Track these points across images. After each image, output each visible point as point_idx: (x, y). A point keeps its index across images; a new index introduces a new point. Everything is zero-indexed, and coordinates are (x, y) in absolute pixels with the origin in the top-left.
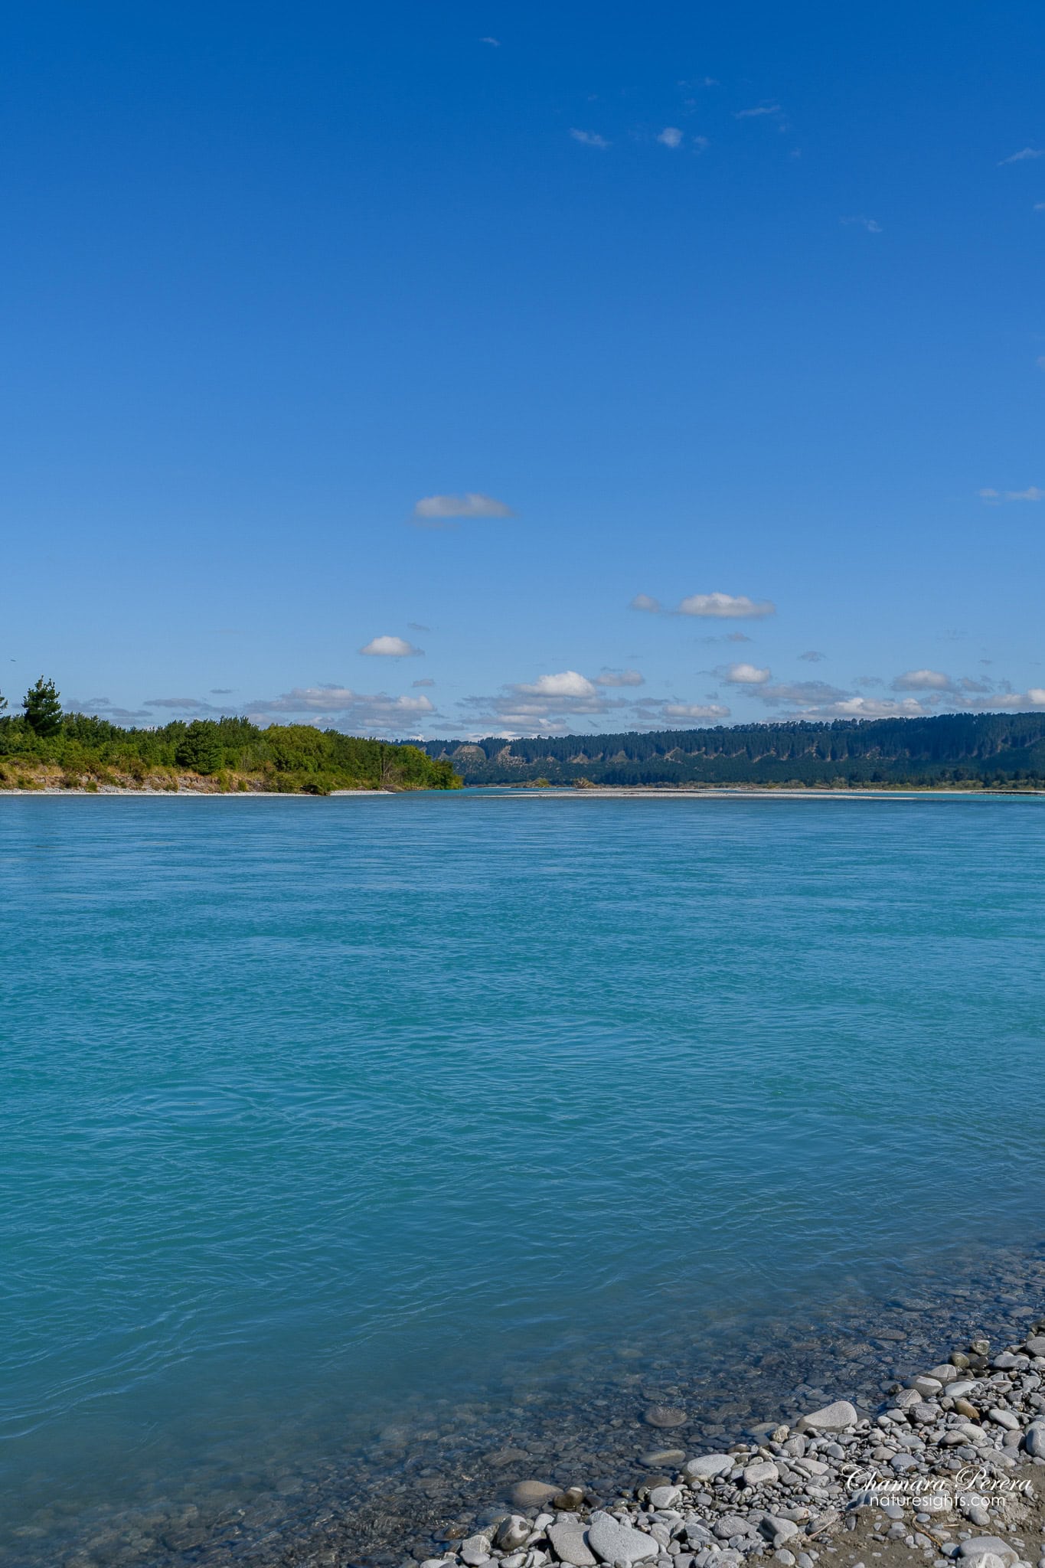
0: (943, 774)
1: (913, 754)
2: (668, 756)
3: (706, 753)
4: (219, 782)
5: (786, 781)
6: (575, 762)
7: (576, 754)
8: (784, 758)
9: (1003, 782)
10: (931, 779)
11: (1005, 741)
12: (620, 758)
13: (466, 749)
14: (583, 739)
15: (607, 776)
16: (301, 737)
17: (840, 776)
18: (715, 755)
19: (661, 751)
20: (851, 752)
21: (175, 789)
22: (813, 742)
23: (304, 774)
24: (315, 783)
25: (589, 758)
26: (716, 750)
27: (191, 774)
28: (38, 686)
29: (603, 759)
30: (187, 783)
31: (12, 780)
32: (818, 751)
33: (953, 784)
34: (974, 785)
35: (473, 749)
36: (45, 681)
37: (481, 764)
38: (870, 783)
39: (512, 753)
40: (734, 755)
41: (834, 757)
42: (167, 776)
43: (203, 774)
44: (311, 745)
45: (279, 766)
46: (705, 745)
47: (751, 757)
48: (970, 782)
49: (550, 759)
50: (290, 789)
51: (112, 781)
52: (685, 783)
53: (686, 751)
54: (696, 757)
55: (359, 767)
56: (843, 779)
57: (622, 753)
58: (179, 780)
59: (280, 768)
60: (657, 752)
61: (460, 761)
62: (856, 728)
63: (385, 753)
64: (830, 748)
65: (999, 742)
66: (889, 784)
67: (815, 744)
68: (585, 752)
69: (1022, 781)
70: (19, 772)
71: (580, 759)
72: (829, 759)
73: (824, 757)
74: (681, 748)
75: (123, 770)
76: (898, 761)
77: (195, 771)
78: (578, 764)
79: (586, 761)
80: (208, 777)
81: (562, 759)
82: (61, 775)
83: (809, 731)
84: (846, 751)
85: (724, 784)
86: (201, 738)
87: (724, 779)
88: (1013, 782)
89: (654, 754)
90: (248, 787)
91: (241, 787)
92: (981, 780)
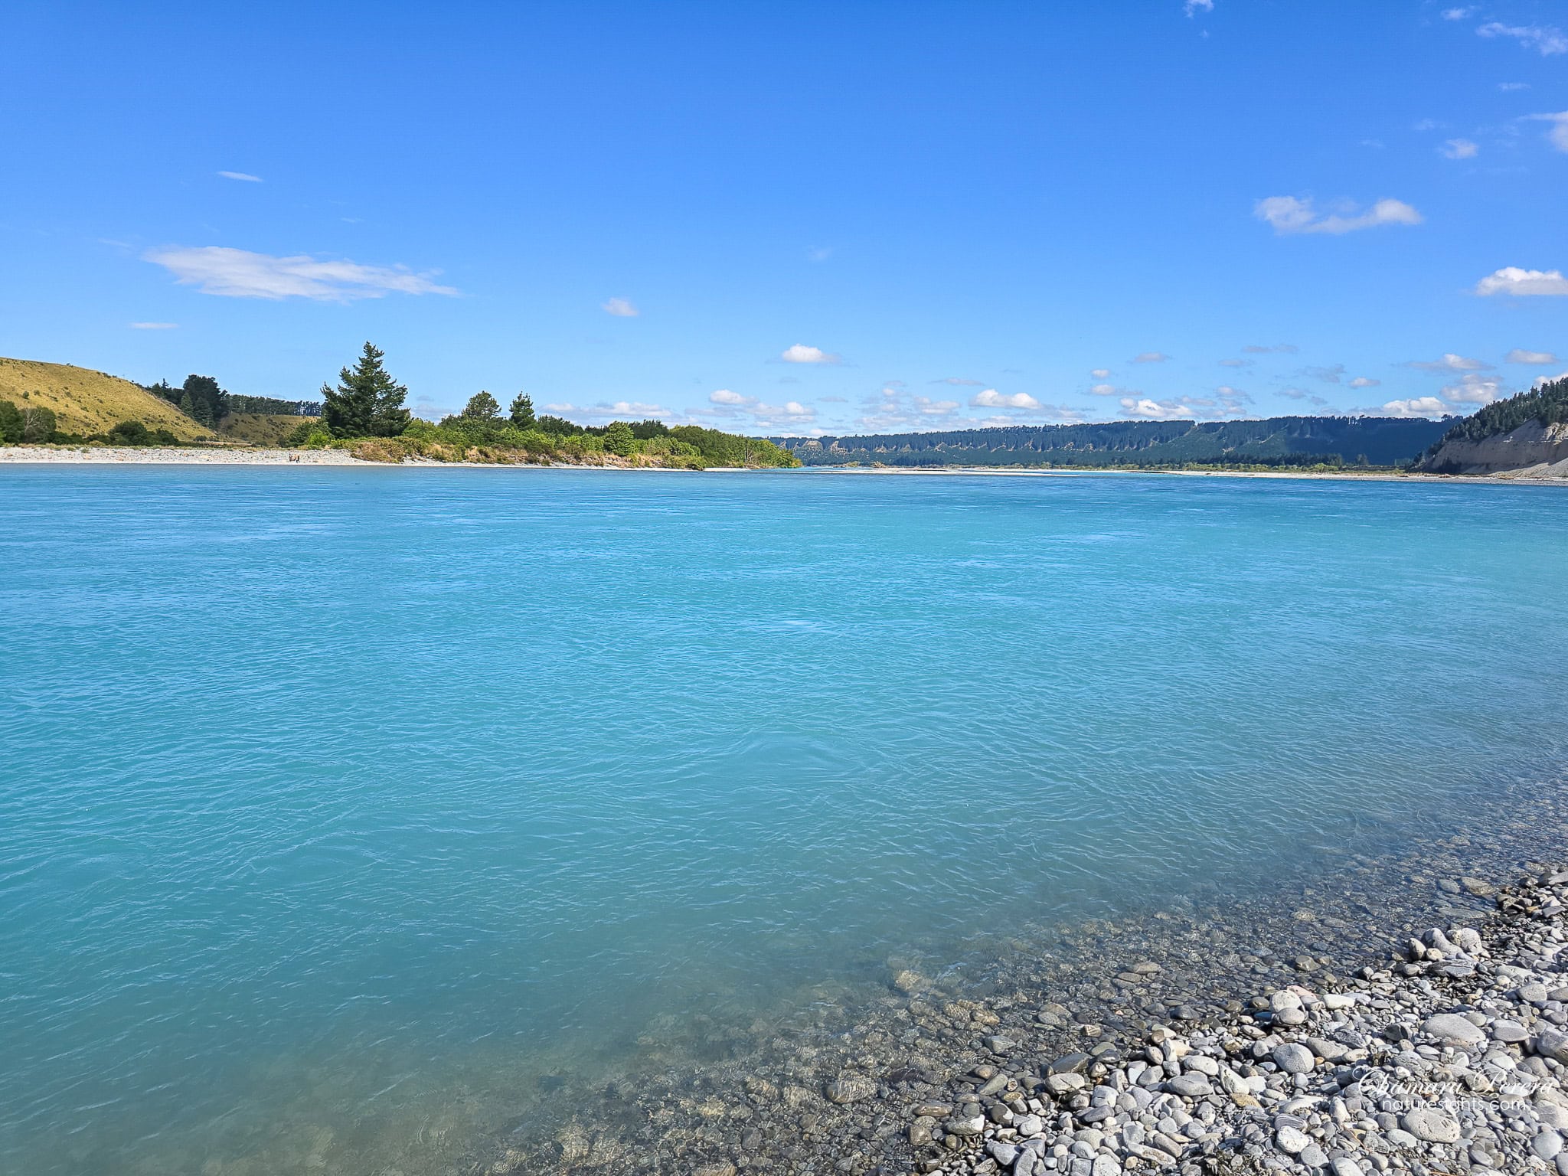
0: (1113, 460)
1: (1094, 448)
2: (937, 448)
3: (961, 446)
4: (631, 461)
5: (1012, 464)
6: (878, 451)
7: (879, 447)
8: (1011, 450)
10: (1105, 463)
11: (1155, 439)
12: (906, 449)
13: (810, 443)
14: (884, 437)
15: (898, 461)
16: (691, 435)
17: (1046, 461)
18: (967, 447)
19: (933, 445)
20: (1055, 446)
21: (602, 465)
22: (1030, 440)
23: (688, 456)
24: (696, 463)
25: (887, 448)
26: (968, 444)
27: (613, 456)
28: (519, 398)
29: (896, 449)
30: (611, 461)
31: (493, 458)
32: (1033, 445)
33: (1119, 466)
34: (1133, 467)
35: (815, 443)
36: (524, 395)
37: (820, 453)
38: (1064, 465)
39: (840, 446)
40: (979, 447)
41: (1043, 449)
42: (596, 457)
43: (621, 456)
44: (698, 439)
45: (673, 451)
46: (961, 441)
47: (990, 449)
48: (1131, 465)
49: (863, 449)
50: (679, 466)
51: (560, 460)
52: (947, 465)
53: (949, 445)
54: (955, 448)
55: (732, 454)
56: (1048, 463)
57: (909, 445)
58: (605, 460)
59: (673, 453)
60: (930, 445)
62: (1058, 430)
63: (749, 444)
64: (1041, 443)
65: (1152, 439)
66: (1078, 466)
67: (1032, 441)
68: (885, 445)
69: (1164, 465)
70: (497, 451)
71: (882, 450)
72: (1040, 450)
73: (1037, 449)
74: (945, 443)
75: (567, 453)
76: (1085, 452)
77: (615, 454)
78: (880, 453)
79: (885, 451)
80: (625, 458)
81: (870, 450)
82: (526, 455)
83: (1027, 432)
84: (1051, 445)
85: (972, 466)
86: (619, 433)
87: (972, 463)
88: (1159, 465)
89: (928, 447)
90: (651, 464)
91: (647, 464)
92: (1138, 464)
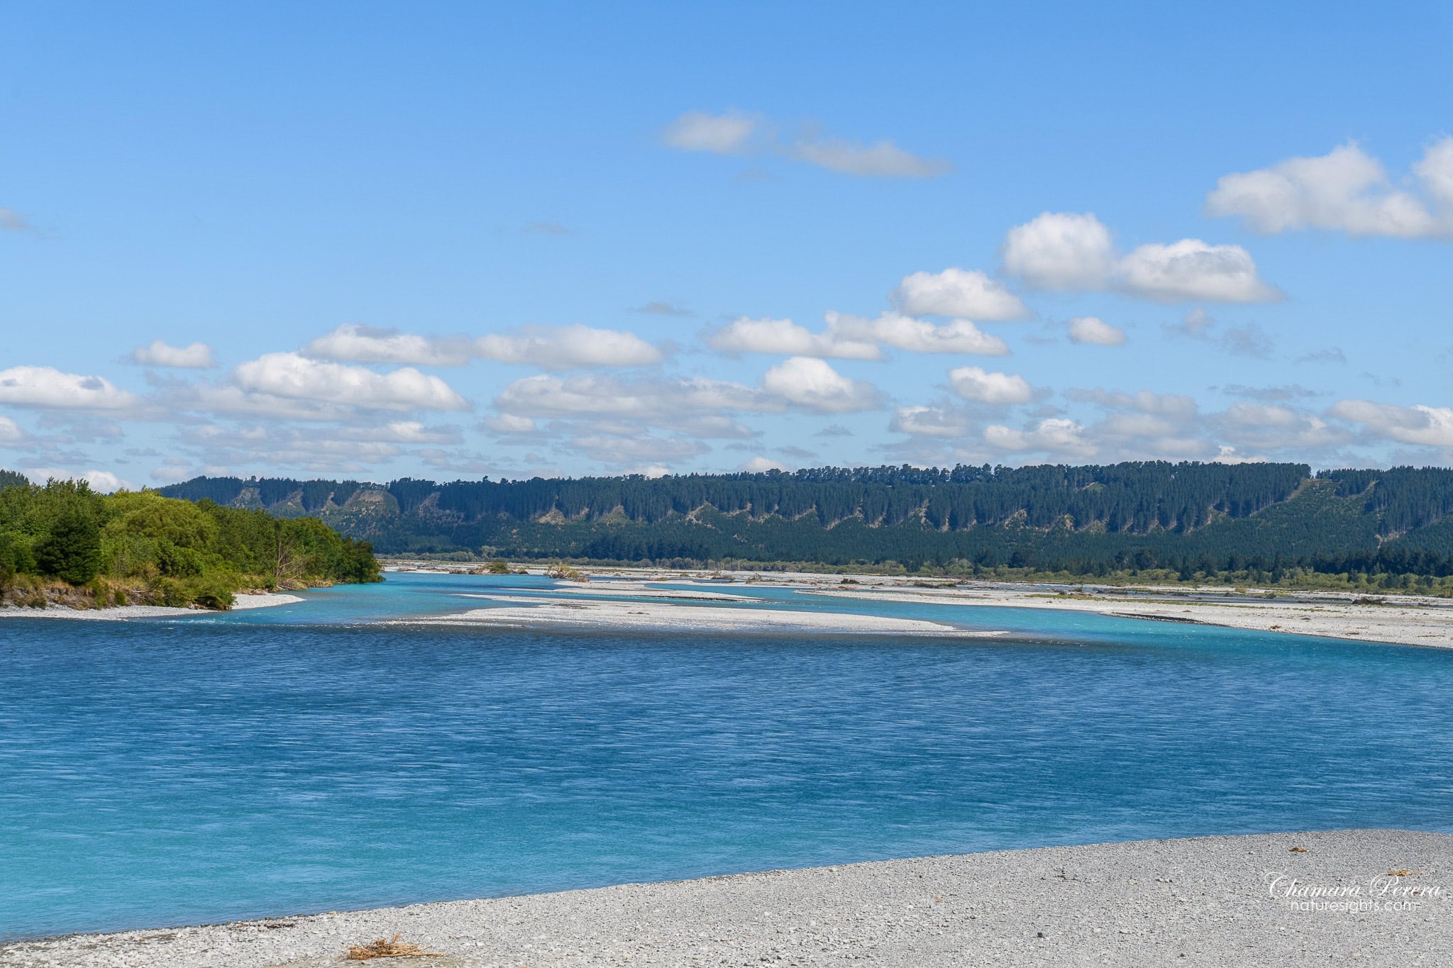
0: (1119, 558)
1: (1077, 524)
2: (691, 516)
3: (752, 513)
4: (94, 594)
5: (877, 562)
6: (543, 520)
7: (546, 507)
8: (875, 525)
9: (1210, 573)
10: (1101, 566)
11: (1219, 507)
12: (615, 517)
13: (366, 497)
15: (595, 547)
16: (175, 519)
17: (961, 556)
18: (767, 516)
19: (681, 508)
20: (981, 517)
21: (42, 605)
22: (922, 500)
23: (197, 580)
24: (213, 594)
25: (566, 515)
26: (769, 509)
27: (61, 585)
29: (589, 517)
30: (56, 596)
32: (929, 515)
33: (1134, 574)
34: (1166, 577)
35: (378, 498)
37: (391, 521)
38: (1004, 568)
39: (442, 504)
40: (797, 517)
41: (954, 523)
42: (31, 588)
43: (75, 584)
44: (190, 530)
45: (164, 567)
46: (751, 501)
47: (823, 521)
48: (1160, 571)
49: (503, 515)
50: (180, 602)
52: (718, 560)
53: (721, 508)
54: (737, 518)
55: (248, 557)
56: (965, 562)
57: (620, 508)
58: (47, 593)
59: (165, 571)
60: (675, 508)
61: (355, 515)
62: (989, 479)
63: (281, 533)
64: (948, 511)
65: (1211, 508)
66: (1036, 571)
67: (926, 502)
68: (560, 506)
69: (1239, 573)
71: (551, 518)
72: (945, 528)
73: (937, 524)
74: (713, 504)
76: (1053, 533)
77: (64, 579)
78: (547, 524)
79: (560, 520)
80: (82, 588)
81: (521, 516)
83: (913, 482)
84: (973, 515)
85: (779, 564)
86: (74, 537)
87: (780, 556)
88: (1226, 573)
89: (670, 512)
90: (127, 598)
91: (119, 600)
92: (1177, 570)
